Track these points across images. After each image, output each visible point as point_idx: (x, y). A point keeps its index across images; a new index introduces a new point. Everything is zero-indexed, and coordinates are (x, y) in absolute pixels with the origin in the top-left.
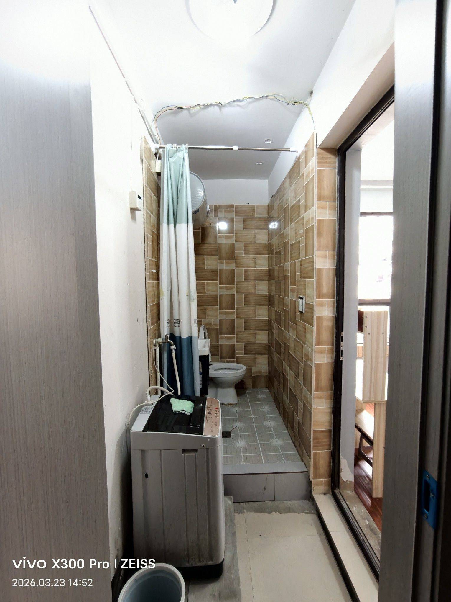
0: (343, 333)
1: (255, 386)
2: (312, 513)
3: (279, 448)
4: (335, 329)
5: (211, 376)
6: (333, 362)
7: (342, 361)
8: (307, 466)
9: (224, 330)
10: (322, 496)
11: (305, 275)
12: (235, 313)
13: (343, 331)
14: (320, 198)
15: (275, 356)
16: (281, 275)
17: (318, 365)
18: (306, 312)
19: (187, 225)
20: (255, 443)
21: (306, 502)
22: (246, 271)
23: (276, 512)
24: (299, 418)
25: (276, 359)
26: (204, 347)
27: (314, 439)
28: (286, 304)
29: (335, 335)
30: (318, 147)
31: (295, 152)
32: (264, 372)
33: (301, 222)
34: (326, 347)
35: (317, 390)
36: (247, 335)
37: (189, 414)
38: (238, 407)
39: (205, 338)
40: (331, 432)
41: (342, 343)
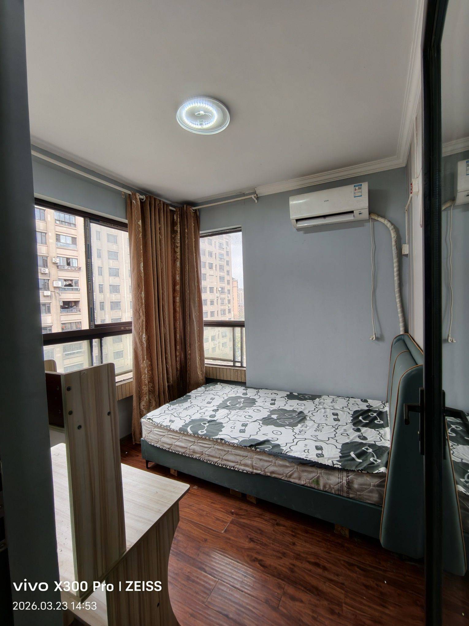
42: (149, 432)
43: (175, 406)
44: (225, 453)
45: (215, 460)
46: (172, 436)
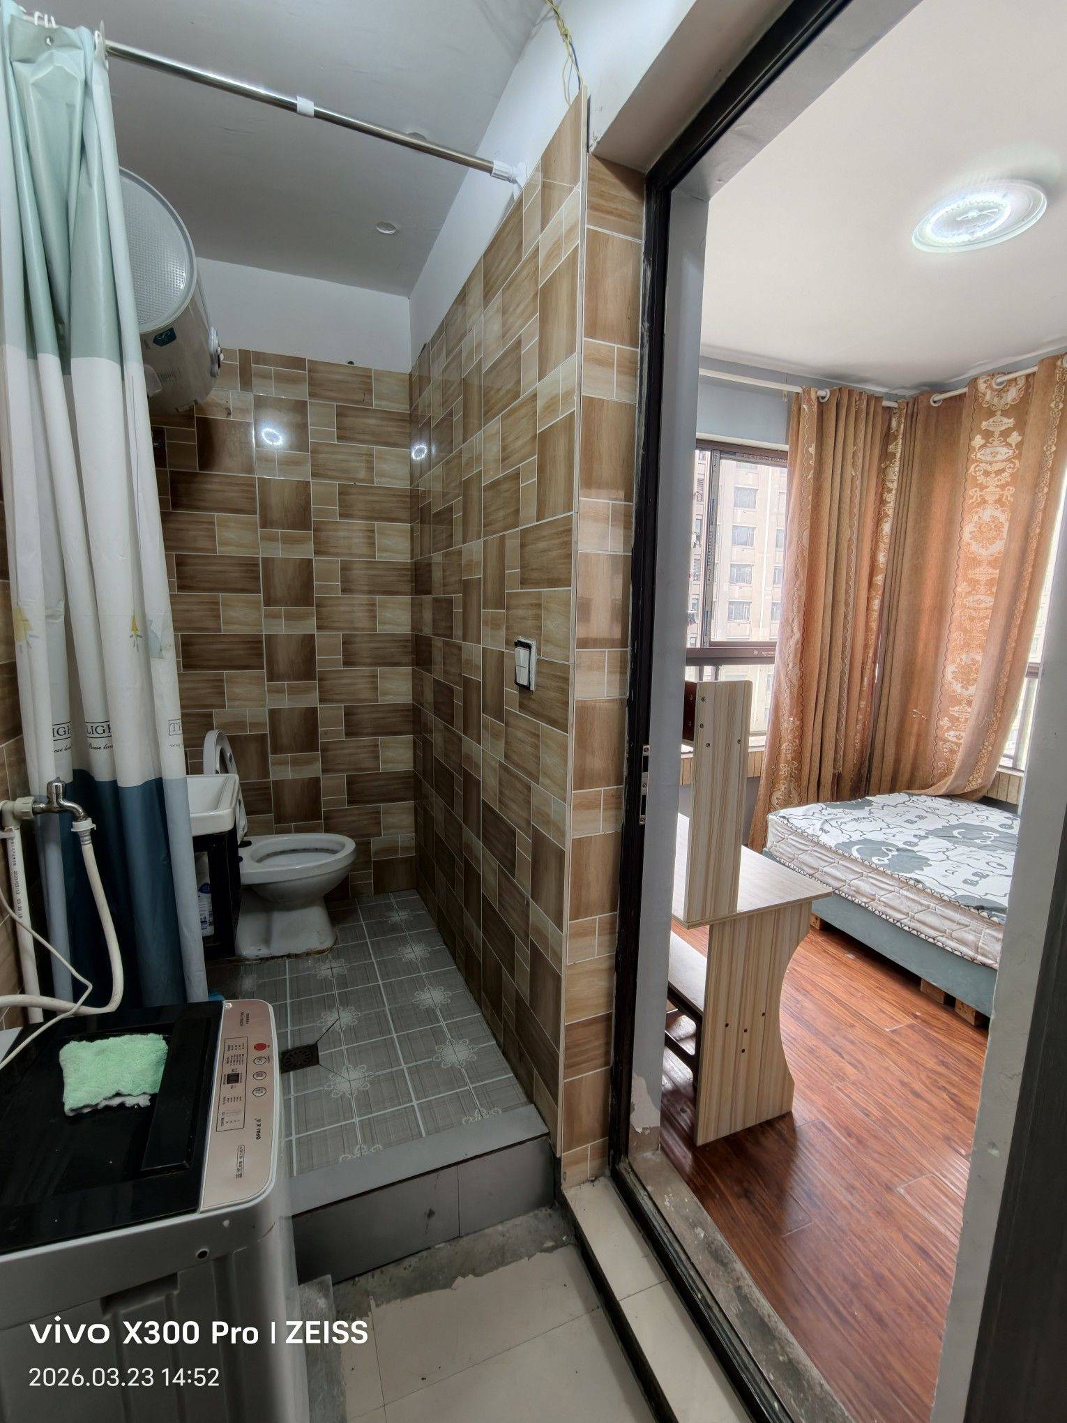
0: (648, 747)
1: (380, 888)
2: (563, 1245)
3: (463, 1070)
4: (627, 738)
5: (245, 880)
6: (620, 830)
7: (643, 826)
8: (547, 1117)
9: (285, 740)
10: (587, 1187)
11: (535, 575)
12: (316, 689)
13: (647, 743)
14: (593, 329)
15: (437, 804)
16: (454, 579)
17: (579, 843)
18: (537, 685)
19: (118, 367)
20: (393, 1069)
21: (543, 1212)
22: (345, 568)
23: (464, 1276)
24: (520, 983)
25: (438, 813)
26: (216, 805)
27: (567, 1048)
28: (469, 662)
29: (626, 755)
30: (592, 149)
31: (509, 180)
32: (405, 849)
33: (523, 411)
34: (602, 789)
35: (574, 916)
36: (354, 750)
37: (144, 1101)
38: (336, 958)
39: (224, 769)
40: (611, 1019)
41: (647, 777)
42: (780, 839)
43: (835, 811)
44: (920, 908)
45: (898, 916)
46: (819, 855)
